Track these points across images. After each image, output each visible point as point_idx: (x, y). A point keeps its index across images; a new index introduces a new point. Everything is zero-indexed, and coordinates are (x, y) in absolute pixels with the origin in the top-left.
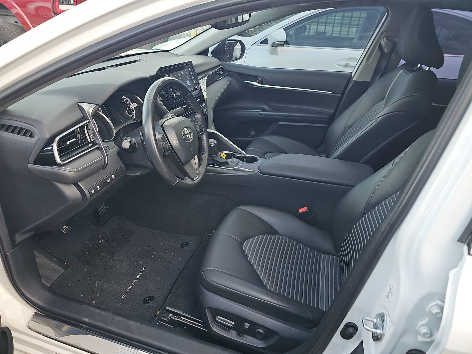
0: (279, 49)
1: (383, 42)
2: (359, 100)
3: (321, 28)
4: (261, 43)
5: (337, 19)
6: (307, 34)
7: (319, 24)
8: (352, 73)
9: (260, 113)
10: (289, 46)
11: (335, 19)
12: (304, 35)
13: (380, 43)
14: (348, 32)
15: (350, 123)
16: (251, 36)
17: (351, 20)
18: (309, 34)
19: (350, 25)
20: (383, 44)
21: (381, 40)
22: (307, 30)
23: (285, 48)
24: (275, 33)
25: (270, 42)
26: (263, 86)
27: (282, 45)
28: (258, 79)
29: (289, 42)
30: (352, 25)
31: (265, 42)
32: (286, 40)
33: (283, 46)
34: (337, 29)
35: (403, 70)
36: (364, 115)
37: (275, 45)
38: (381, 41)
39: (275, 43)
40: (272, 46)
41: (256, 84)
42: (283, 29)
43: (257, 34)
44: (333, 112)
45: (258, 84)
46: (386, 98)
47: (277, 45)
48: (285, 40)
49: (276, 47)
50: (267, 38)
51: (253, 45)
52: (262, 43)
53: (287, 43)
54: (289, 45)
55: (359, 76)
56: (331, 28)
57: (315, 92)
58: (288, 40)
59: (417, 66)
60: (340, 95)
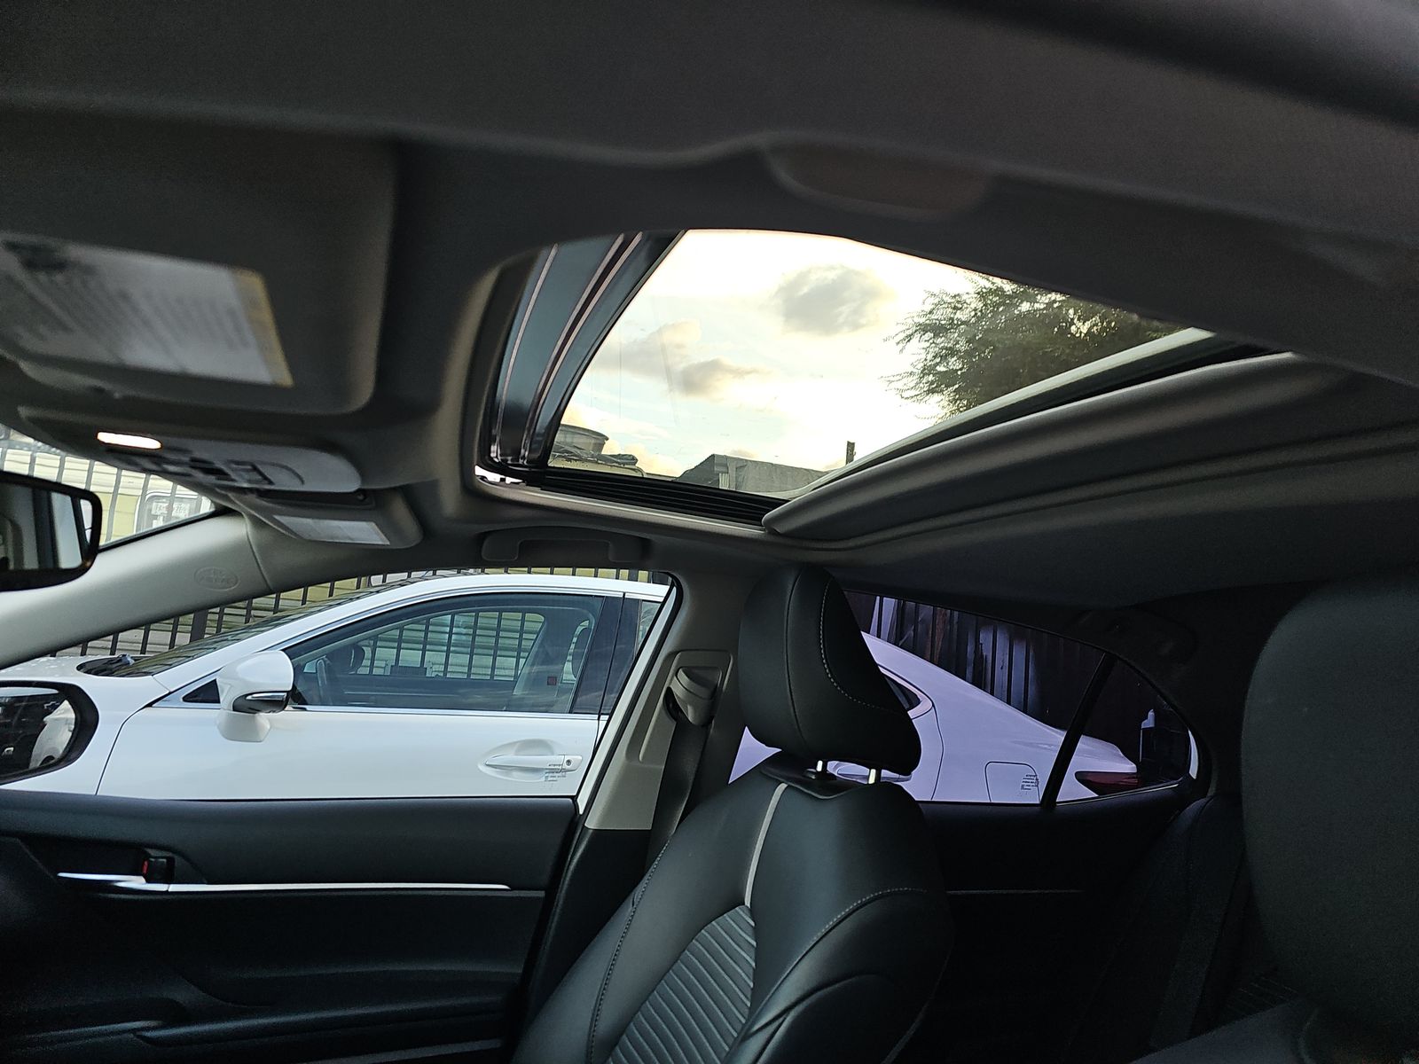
0: (264, 718)
1: (680, 685)
2: (627, 910)
3: (411, 657)
4: (186, 699)
5: (455, 634)
6: (364, 671)
7: (403, 645)
8: (574, 798)
9: (148, 1034)
10: (305, 709)
11: (451, 633)
12: (356, 674)
13: (669, 690)
14: (493, 668)
15: (606, 1024)
16: (147, 674)
17: (497, 637)
18: (371, 671)
19: (496, 651)
20: (678, 691)
21: (672, 679)
22: (366, 662)
23: (290, 714)
24: (249, 662)
25: (227, 696)
26: (173, 888)
27: (275, 704)
28: (148, 856)
29: (304, 695)
30: (501, 650)
31: (206, 694)
32: (294, 686)
33: (283, 709)
34: (459, 660)
35: (783, 786)
36: (662, 976)
37: (249, 705)
38: (670, 683)
39: (249, 698)
40: (234, 710)
41: (137, 882)
42: (283, 650)
43: (171, 666)
44: (520, 971)
45: (148, 881)
46: (748, 902)
47: (257, 706)
48: (290, 688)
49: (254, 711)
50: (215, 680)
51: (150, 705)
52: (192, 698)
53: (296, 698)
54: (307, 704)
55: (609, 812)
56: (441, 658)
57: (437, 892)
58: (299, 689)
59: (815, 767)
60: (541, 894)
